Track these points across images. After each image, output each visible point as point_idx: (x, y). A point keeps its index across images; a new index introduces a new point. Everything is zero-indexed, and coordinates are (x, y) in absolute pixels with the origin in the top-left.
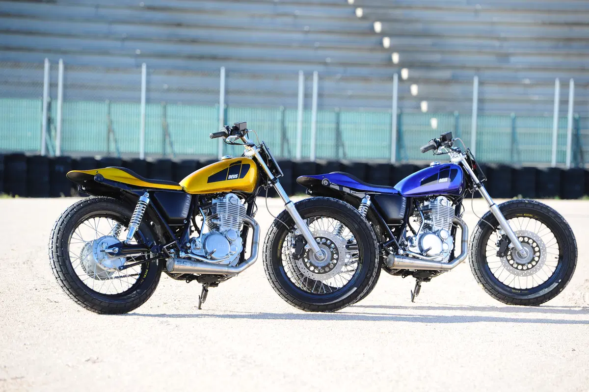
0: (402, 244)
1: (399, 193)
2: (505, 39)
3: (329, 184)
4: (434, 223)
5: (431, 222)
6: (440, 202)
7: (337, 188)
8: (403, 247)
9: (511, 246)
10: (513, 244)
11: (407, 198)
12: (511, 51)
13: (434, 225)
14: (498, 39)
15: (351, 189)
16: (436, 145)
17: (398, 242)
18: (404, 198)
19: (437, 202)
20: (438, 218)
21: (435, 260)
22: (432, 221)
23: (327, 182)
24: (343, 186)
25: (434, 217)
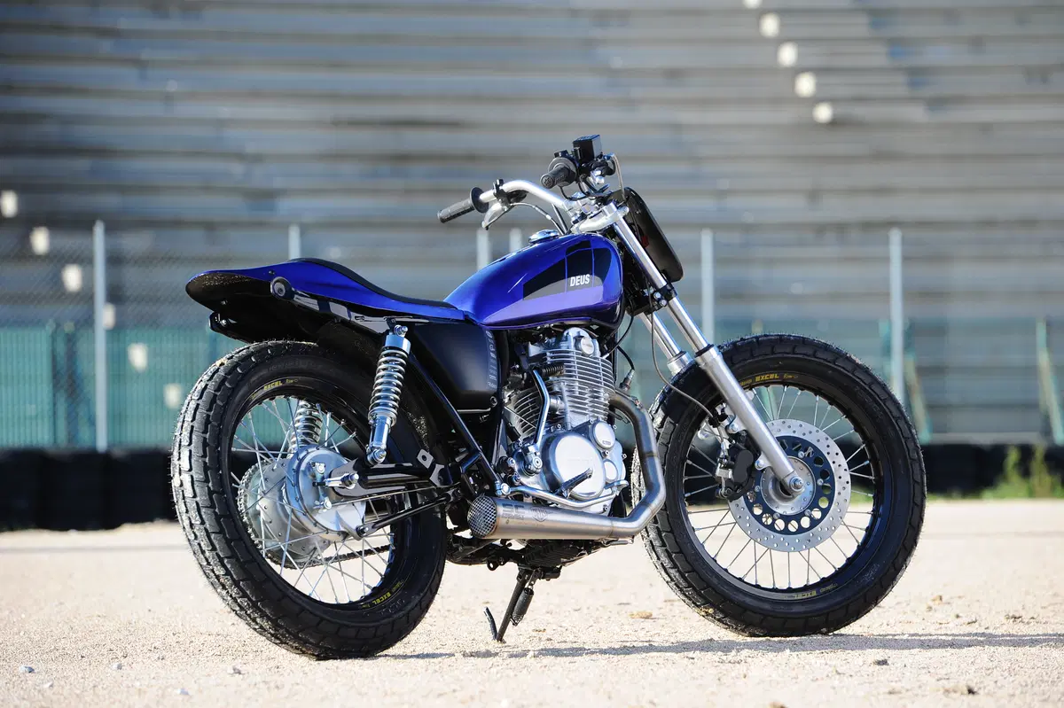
0: (503, 465)
1: (467, 320)
2: (257, 158)
3: (290, 295)
4: (568, 404)
5: (559, 401)
6: (576, 346)
7: (313, 304)
8: (503, 475)
9: (762, 462)
10: (768, 458)
11: (494, 332)
12: (278, 183)
13: (569, 409)
14: (240, 156)
15: (351, 308)
16: (573, 168)
17: (490, 462)
18: (489, 334)
19: (568, 345)
20: (577, 389)
21: (585, 510)
22: (562, 399)
23: (282, 287)
24: (329, 300)
25: (565, 389)
